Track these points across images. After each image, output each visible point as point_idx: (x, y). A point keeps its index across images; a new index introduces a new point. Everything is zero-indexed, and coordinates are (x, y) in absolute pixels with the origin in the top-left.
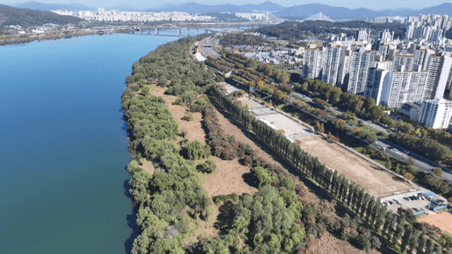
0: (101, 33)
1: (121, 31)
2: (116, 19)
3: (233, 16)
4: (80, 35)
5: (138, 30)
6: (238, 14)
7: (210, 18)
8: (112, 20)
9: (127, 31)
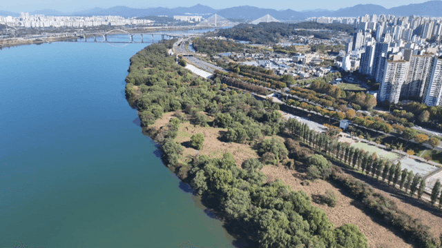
0: (38, 42)
1: (62, 40)
2: (47, 25)
3: (172, 20)
4: (13, 46)
5: (82, 37)
6: (177, 17)
7: (149, 21)
8: (42, 26)
9: (69, 39)
